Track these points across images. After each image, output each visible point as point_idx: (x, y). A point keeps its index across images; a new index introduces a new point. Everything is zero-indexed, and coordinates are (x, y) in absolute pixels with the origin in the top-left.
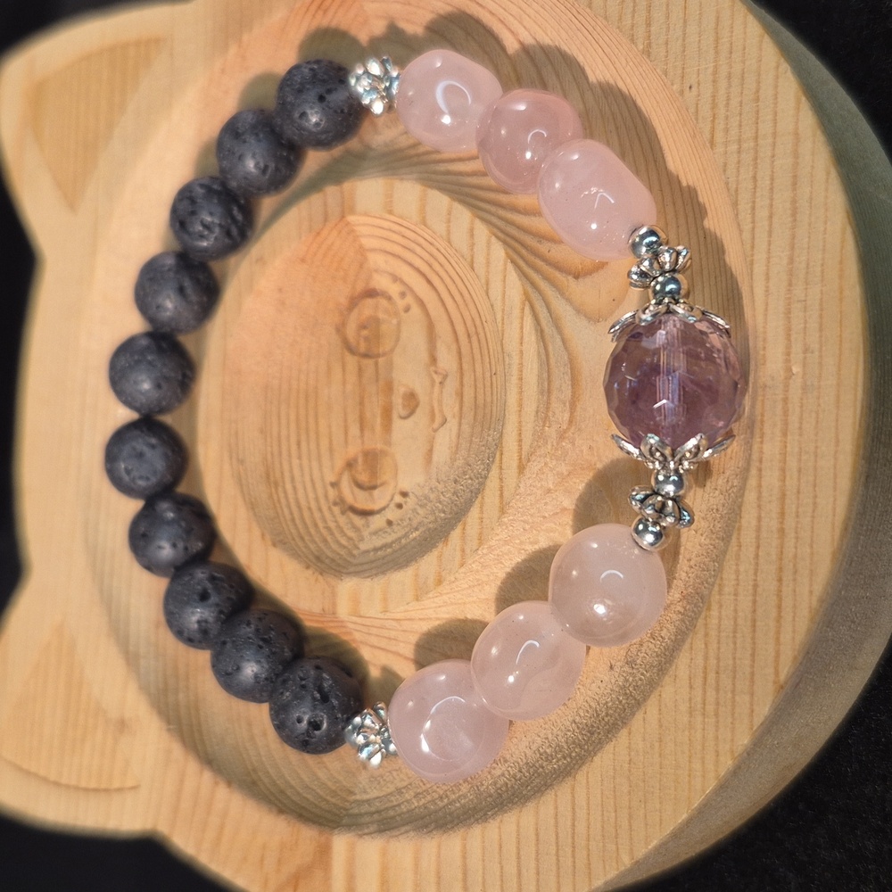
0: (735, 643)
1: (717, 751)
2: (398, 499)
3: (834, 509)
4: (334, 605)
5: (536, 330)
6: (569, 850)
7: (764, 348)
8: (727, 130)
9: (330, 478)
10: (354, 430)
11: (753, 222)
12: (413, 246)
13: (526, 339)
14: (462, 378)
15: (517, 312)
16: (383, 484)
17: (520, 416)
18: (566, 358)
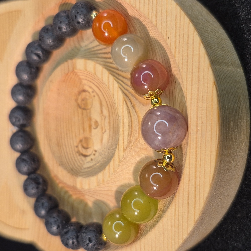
0: (183, 208)
1: (178, 238)
2: (94, 152)
3: (210, 172)
5: (127, 109)
7: (190, 121)
8: (179, 53)
9: (76, 144)
11: (187, 82)
13: (124, 112)
14: (110, 118)
15: (122, 104)
16: (90, 148)
17: (123, 135)
18: (137, 117)
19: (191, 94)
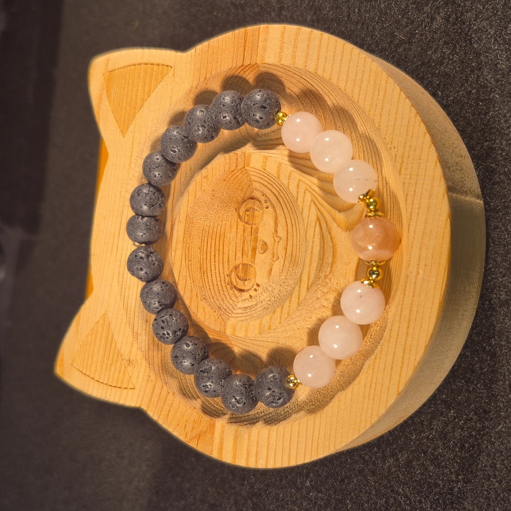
0: (384, 374)
1: (372, 414)
2: (255, 287)
3: (428, 329)
4: (225, 329)
5: (320, 233)
6: (310, 442)
8: (406, 169)
9: (227, 272)
10: (239, 254)
11: (412, 209)
12: (272, 184)
13: (316, 236)
14: (287, 242)
15: (313, 224)
16: (249, 279)
17: (310, 268)
18: (331, 246)
19: (416, 225)
